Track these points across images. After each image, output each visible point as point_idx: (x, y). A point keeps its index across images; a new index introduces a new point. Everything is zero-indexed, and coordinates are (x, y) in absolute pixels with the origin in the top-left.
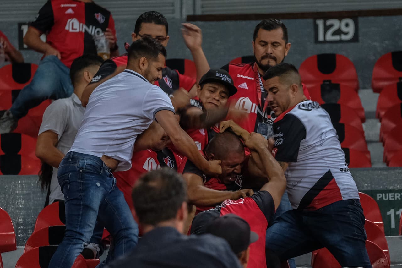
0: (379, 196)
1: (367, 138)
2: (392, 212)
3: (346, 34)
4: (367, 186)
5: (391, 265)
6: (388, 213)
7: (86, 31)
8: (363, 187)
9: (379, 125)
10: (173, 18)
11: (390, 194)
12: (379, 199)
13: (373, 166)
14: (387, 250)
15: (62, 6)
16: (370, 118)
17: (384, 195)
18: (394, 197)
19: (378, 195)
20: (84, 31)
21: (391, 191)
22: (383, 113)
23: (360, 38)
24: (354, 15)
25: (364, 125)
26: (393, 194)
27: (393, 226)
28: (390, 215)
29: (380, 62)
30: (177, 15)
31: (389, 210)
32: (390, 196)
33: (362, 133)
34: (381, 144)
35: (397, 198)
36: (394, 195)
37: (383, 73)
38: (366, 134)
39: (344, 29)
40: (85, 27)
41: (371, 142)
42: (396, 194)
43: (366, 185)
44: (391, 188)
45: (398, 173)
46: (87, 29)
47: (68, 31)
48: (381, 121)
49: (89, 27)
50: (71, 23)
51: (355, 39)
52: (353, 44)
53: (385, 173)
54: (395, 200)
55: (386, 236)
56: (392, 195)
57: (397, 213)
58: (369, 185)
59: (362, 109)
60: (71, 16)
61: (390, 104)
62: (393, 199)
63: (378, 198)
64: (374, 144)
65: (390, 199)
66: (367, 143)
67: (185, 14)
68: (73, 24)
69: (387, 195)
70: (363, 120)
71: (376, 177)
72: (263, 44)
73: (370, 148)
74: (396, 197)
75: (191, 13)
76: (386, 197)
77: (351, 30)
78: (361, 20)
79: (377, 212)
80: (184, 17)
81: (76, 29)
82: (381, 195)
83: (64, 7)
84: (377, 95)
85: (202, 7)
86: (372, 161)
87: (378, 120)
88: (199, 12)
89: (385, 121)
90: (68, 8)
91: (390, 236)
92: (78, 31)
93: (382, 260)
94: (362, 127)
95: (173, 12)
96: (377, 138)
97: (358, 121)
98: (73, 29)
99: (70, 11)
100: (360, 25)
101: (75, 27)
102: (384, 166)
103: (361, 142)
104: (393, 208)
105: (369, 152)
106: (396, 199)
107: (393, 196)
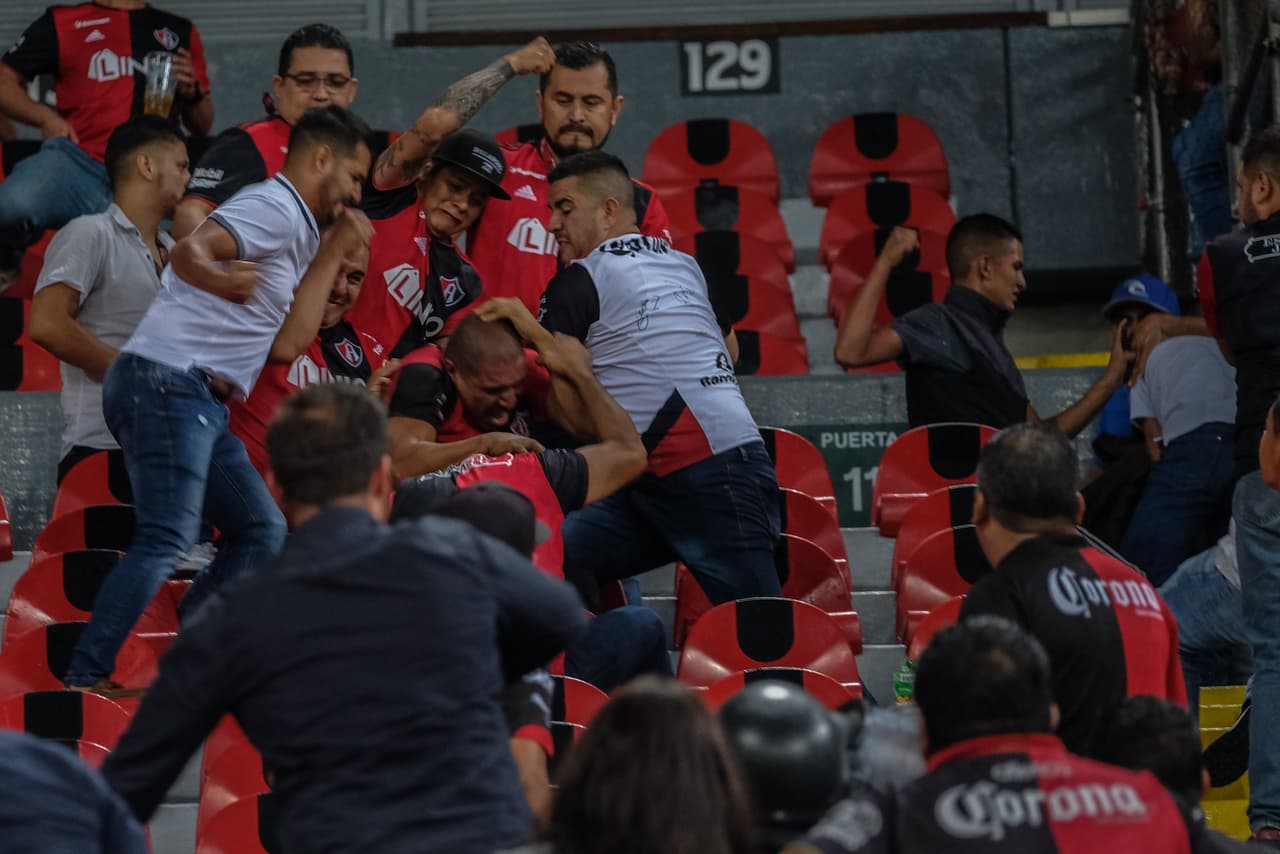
0: (826, 439)
1: (799, 309)
2: (854, 475)
3: (752, 74)
4: (798, 417)
5: (853, 593)
6: (847, 477)
7: (135, 70)
8: (790, 418)
9: (826, 278)
10: (364, 40)
11: (851, 434)
12: (828, 445)
13: (813, 372)
14: (843, 560)
15: (79, 25)
16: (808, 263)
17: (837, 436)
18: (860, 442)
19: (824, 436)
20: (131, 72)
21: (852, 428)
22: (834, 252)
23: (784, 85)
24: (771, 33)
25: (792, 280)
26: (857, 434)
27: (858, 505)
28: (850, 482)
29: (829, 139)
30: (373, 33)
31: (848, 470)
32: (850, 440)
33: (788, 296)
34: (831, 322)
35: (868, 444)
36: (860, 437)
37: (833, 162)
38: (797, 300)
39: (747, 64)
40: (132, 63)
41: (809, 317)
42: (864, 434)
43: (797, 414)
44: (853, 420)
45: (870, 387)
46: (139, 67)
47: (95, 81)
48: (829, 271)
49: (142, 63)
50: (99, 61)
51: (773, 86)
52: (765, 98)
53: (841, 387)
54: (862, 449)
55: (842, 529)
56: (854, 437)
57: (868, 476)
58: (805, 413)
59: (787, 244)
60: (98, 46)
61: (851, 233)
62: (858, 446)
63: (824, 443)
64: (814, 323)
65: (852, 445)
66: (799, 319)
67: (390, 30)
68: (103, 62)
69: (845, 435)
70: (790, 268)
71: (820, 395)
72: (563, 98)
73: (807, 330)
74: (864, 440)
75: (404, 28)
76: (841, 441)
77: (762, 66)
78: (786, 43)
79: (822, 475)
80: (389, 36)
81: (112, 73)
82: (829, 435)
83: (82, 29)
84: (822, 212)
85: (430, 15)
86: (811, 360)
87: (825, 268)
88: (421, 26)
89: (840, 271)
90: (90, 29)
91: (849, 529)
92: (116, 76)
93: (833, 582)
94: (787, 284)
95: (364, 26)
96: (822, 309)
97: (780, 270)
98: (105, 74)
99: (96, 35)
100: (783, 54)
101: (108, 69)
102: (837, 371)
103: (785, 318)
104: (857, 465)
105: (802, 341)
106: (864, 444)
107: (857, 440)
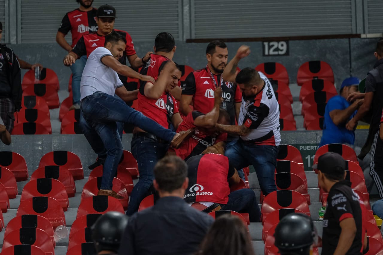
0: (301, 148)
1: (294, 113)
2: (308, 157)
3: (282, 50)
4: (293, 142)
5: (308, 189)
6: (306, 158)
8: (292, 142)
9: (301, 105)
10: (178, 41)
11: (308, 146)
12: (301, 149)
13: (297, 130)
14: (305, 180)
15: (74, 17)
16: (295, 101)
17: (304, 147)
18: (310, 148)
19: (300, 147)
21: (308, 145)
22: (303, 98)
23: (290, 53)
24: (287, 39)
25: (292, 105)
26: (309, 146)
27: (309, 166)
28: (308, 159)
29: (302, 68)
30: (180, 39)
31: (307, 156)
32: (308, 148)
33: (291, 110)
34: (302, 116)
35: (312, 149)
36: (310, 147)
37: (303, 74)
38: (293, 110)
39: (280, 48)
41: (296, 115)
42: (311, 147)
43: (293, 141)
44: (308, 143)
45: (313, 134)
46: (90, 29)
47: (79, 33)
48: (302, 103)
50: (80, 27)
51: (287, 53)
52: (285, 57)
53: (305, 134)
54: (310, 150)
55: (305, 172)
56: (309, 147)
57: (312, 158)
58: (295, 141)
59: (291, 96)
61: (308, 93)
62: (309, 149)
63: (300, 149)
64: (298, 117)
65: (308, 149)
66: (294, 116)
67: (185, 38)
69: (306, 147)
70: (292, 102)
71: (299, 136)
72: (220, 56)
73: (296, 119)
74: (311, 148)
75: (189, 38)
76: (305, 148)
77: (284, 48)
78: (291, 42)
79: (300, 157)
80: (185, 40)
82: (302, 147)
84: (300, 87)
85: (196, 34)
86: (297, 127)
87: (301, 102)
88: (193, 37)
89: (305, 103)
90: (77, 18)
91: (307, 172)
92: (85, 31)
93: (303, 186)
94: (291, 107)
95: (178, 37)
96: (300, 113)
97: (289, 103)
99: (79, 20)
100: (290, 45)
102: (304, 129)
103: (290, 115)
104: (309, 155)
105: (295, 121)
106: (311, 149)
107: (309, 148)
